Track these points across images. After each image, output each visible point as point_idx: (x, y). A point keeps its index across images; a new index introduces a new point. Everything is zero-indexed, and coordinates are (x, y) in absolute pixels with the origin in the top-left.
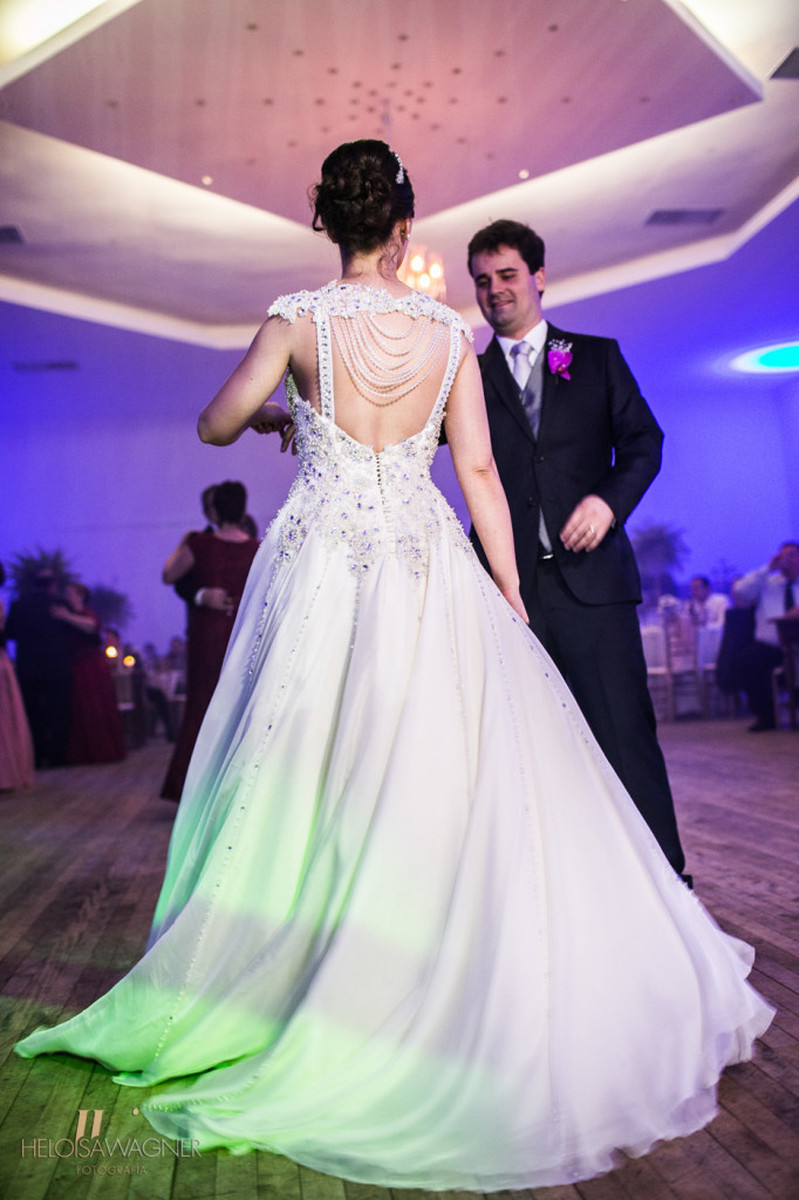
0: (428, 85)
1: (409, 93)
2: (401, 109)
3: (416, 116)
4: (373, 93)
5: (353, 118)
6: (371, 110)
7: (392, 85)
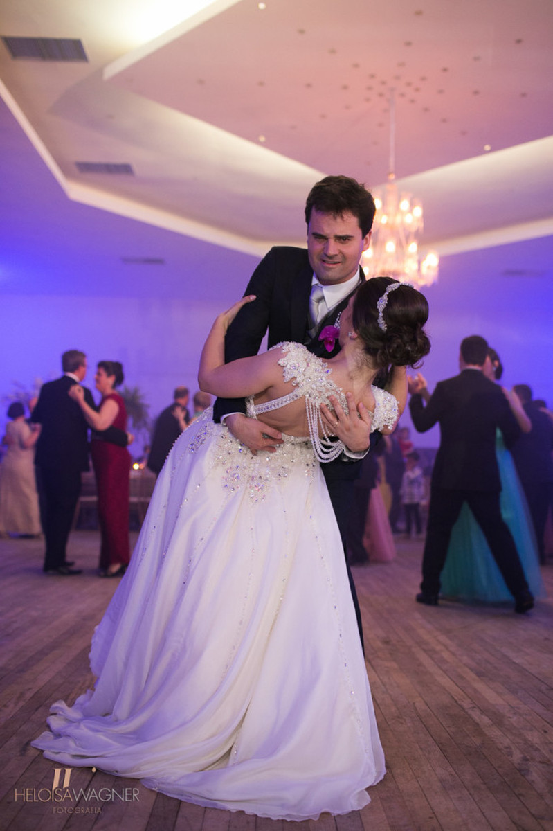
0: (423, 79)
1: (409, 84)
2: (403, 95)
3: (412, 101)
4: (383, 83)
5: (368, 100)
6: (381, 95)
7: (397, 78)
